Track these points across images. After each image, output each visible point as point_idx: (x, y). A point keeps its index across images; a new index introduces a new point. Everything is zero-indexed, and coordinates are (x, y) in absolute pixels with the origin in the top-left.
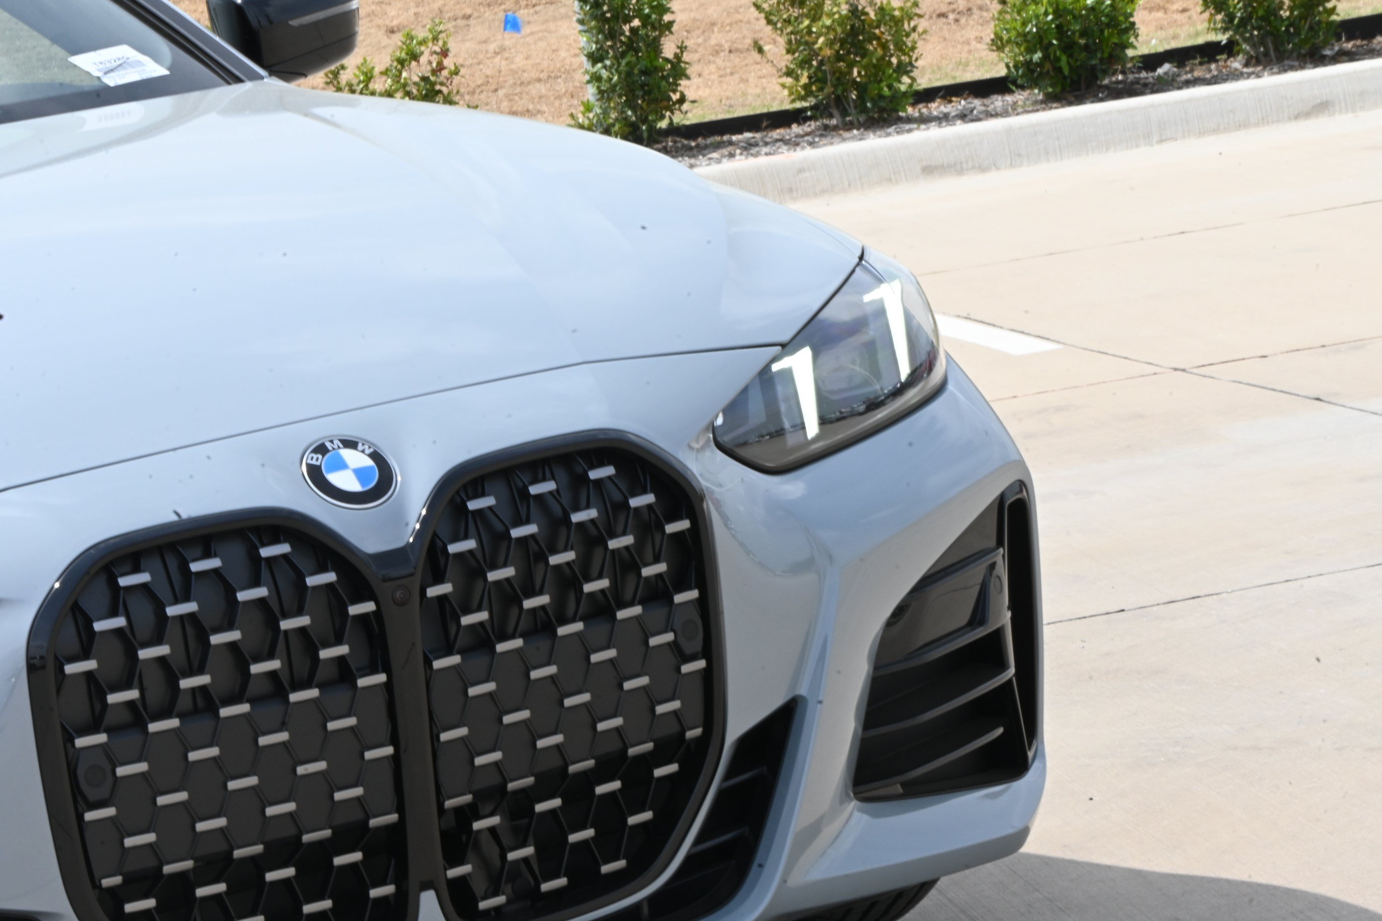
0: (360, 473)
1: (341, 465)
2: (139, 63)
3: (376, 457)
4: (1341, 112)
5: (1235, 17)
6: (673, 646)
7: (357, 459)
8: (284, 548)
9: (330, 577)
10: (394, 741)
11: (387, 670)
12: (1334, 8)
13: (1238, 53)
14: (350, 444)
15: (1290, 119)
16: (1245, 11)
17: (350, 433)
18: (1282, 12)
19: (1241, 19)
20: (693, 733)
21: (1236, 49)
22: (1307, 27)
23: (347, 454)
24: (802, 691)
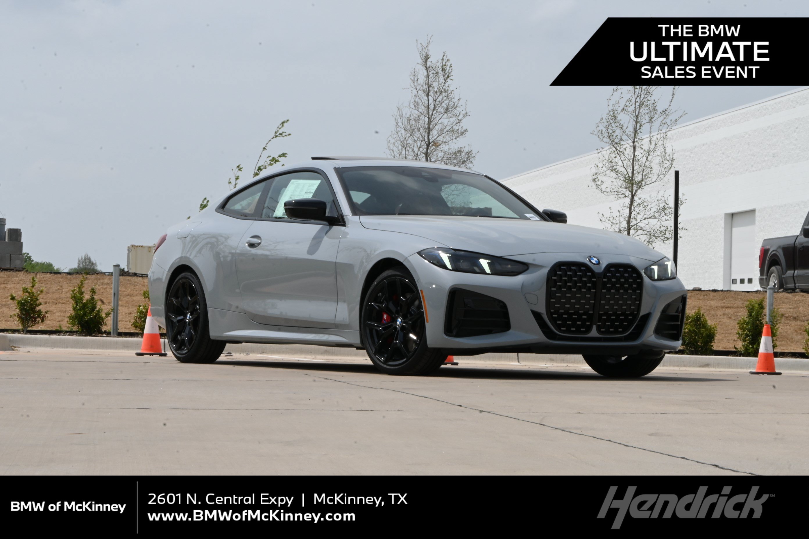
0: (596, 261)
1: (593, 260)
2: (535, 218)
3: (598, 259)
4: (712, 368)
5: (686, 342)
6: (635, 298)
7: (595, 259)
8: (584, 268)
9: (590, 274)
10: (595, 300)
11: (595, 290)
12: (713, 345)
13: (685, 353)
14: (595, 257)
15: (698, 367)
16: (689, 341)
17: (595, 256)
18: (699, 343)
19: (687, 343)
20: (635, 313)
21: (684, 351)
22: (705, 348)
23: (594, 258)
24: (652, 312)
